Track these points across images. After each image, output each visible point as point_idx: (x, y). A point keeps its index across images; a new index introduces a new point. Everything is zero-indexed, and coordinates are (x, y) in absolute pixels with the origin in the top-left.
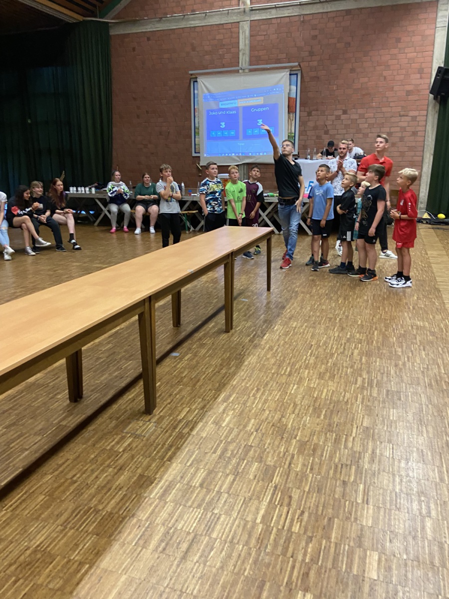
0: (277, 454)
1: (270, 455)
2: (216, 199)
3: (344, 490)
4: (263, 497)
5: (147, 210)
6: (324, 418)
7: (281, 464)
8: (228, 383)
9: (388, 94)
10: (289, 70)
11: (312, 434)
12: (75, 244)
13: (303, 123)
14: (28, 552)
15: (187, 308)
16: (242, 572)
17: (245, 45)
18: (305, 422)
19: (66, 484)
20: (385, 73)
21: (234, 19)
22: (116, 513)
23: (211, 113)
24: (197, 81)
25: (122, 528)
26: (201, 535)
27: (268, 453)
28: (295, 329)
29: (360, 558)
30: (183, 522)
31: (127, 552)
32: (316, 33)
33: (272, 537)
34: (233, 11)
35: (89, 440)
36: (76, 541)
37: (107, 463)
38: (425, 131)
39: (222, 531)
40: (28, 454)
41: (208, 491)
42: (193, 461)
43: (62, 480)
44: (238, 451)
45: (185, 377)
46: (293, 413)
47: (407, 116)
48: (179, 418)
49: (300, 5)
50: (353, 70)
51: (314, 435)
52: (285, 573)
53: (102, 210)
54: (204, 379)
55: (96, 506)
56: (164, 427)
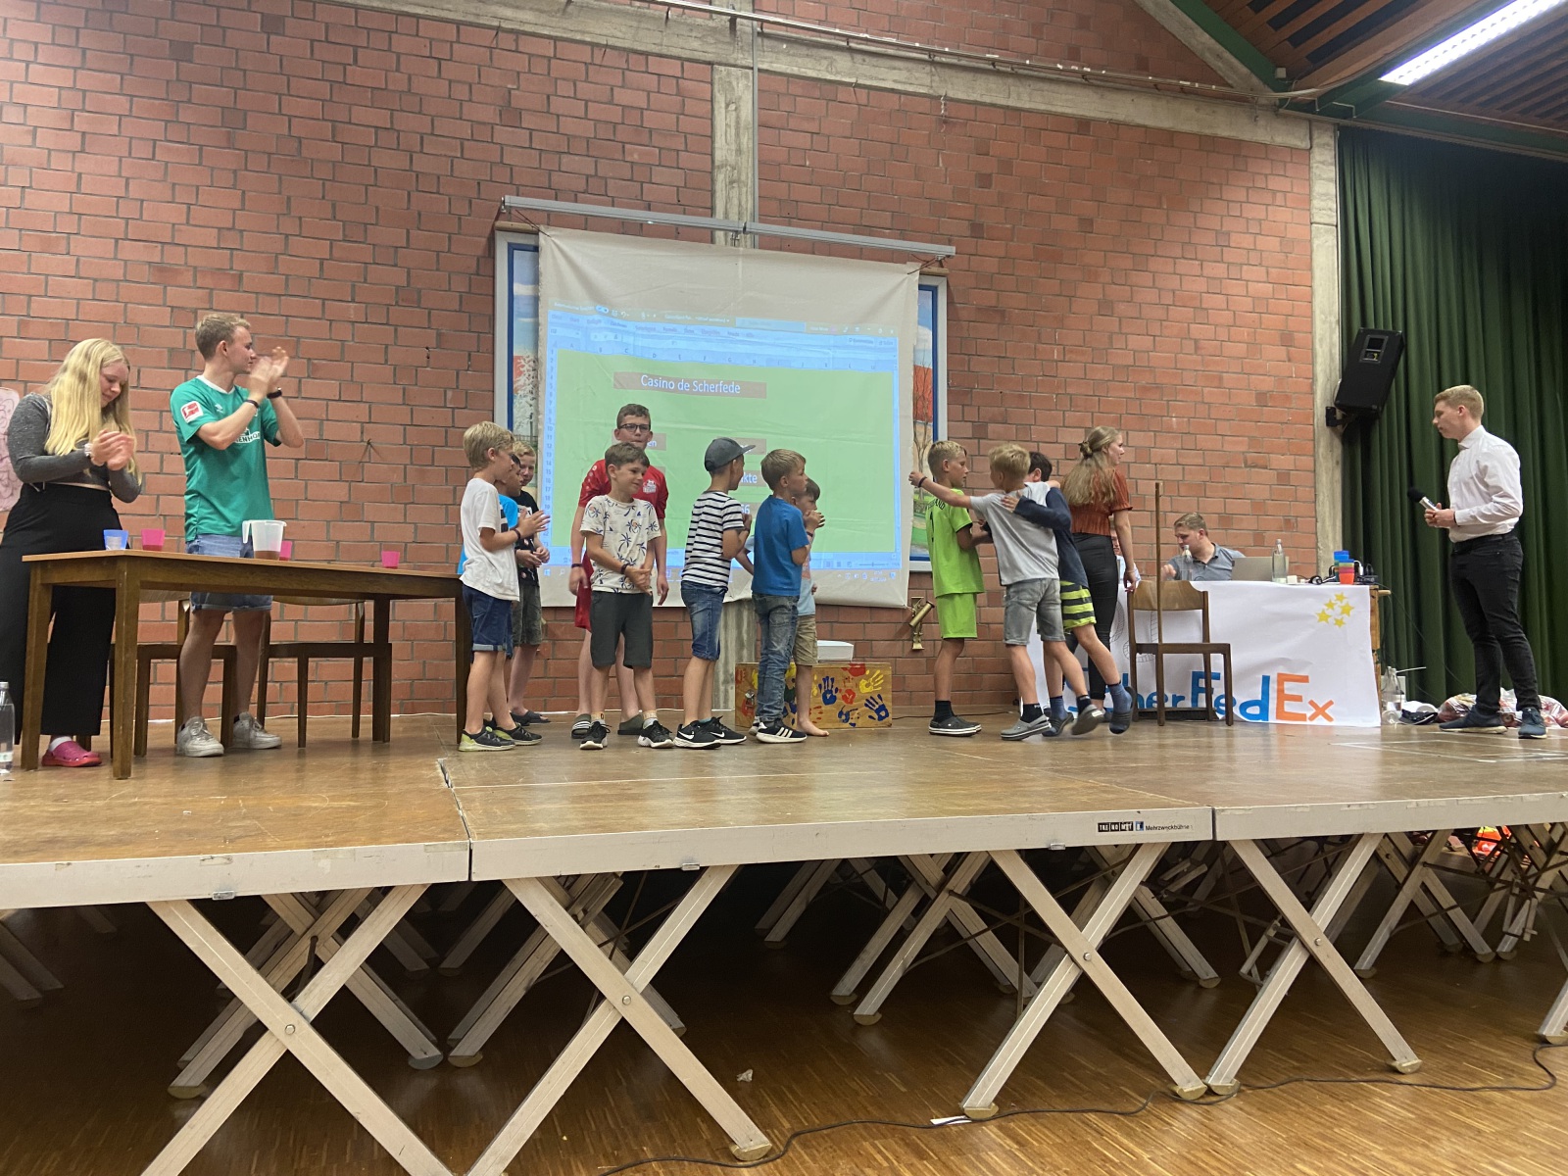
9: (1210, 394)
10: (916, 266)
21: (697, 49)
32: (989, 166)
34: (690, 20)
38: (1316, 517)
47: (1265, 467)
49: (933, 63)
50: (1106, 307)
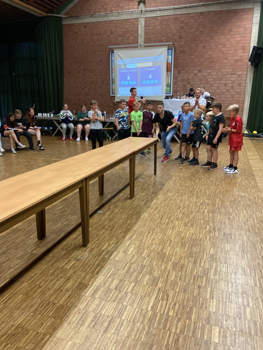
0: (160, 270)
1: (156, 271)
2: (124, 121)
3: (199, 291)
4: (152, 295)
5: (84, 128)
6: (188, 249)
7: (162, 276)
8: (131, 228)
9: (225, 61)
10: (167, 46)
11: (181, 258)
12: (41, 147)
13: (175, 78)
14: (13, 328)
15: (108, 185)
16: (140, 339)
17: (142, 32)
18: (176, 251)
19: (36, 288)
20: (223, 49)
21: (136, 16)
22: (66, 305)
23: (122, 71)
24: (113, 52)
25: (69, 314)
26: (116, 318)
27: (155, 269)
28: (170, 197)
29: (208, 330)
30: (105, 310)
31: (72, 327)
32: (183, 25)
33: (157, 318)
34: (135, 12)
35: (49, 262)
36: (42, 322)
37: (60, 275)
38: (246, 83)
39: (128, 315)
40: (13, 270)
41: (120, 292)
42: (111, 274)
43: (33, 286)
44: (137, 268)
45: (106, 225)
46: (170, 246)
47: (235, 74)
48: (103, 249)
49: (174, 9)
50: (204, 47)
51: (182, 259)
52: (165, 340)
53: (57, 127)
54: (117, 226)
55: (53, 301)
56: (94, 254)
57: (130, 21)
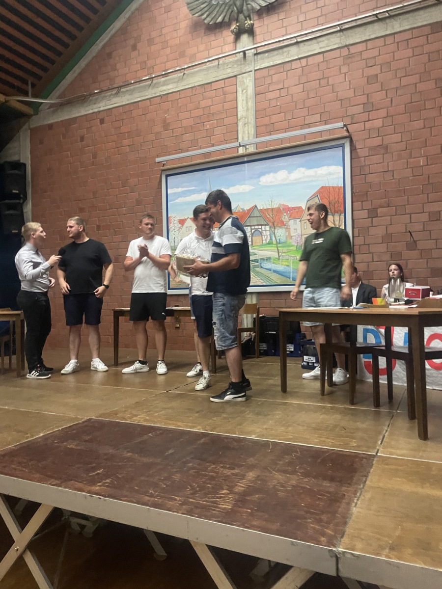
17: (248, 109)
21: (230, 72)
32: (376, 70)
34: (227, 60)
49: (341, 31)
57: (214, 86)
